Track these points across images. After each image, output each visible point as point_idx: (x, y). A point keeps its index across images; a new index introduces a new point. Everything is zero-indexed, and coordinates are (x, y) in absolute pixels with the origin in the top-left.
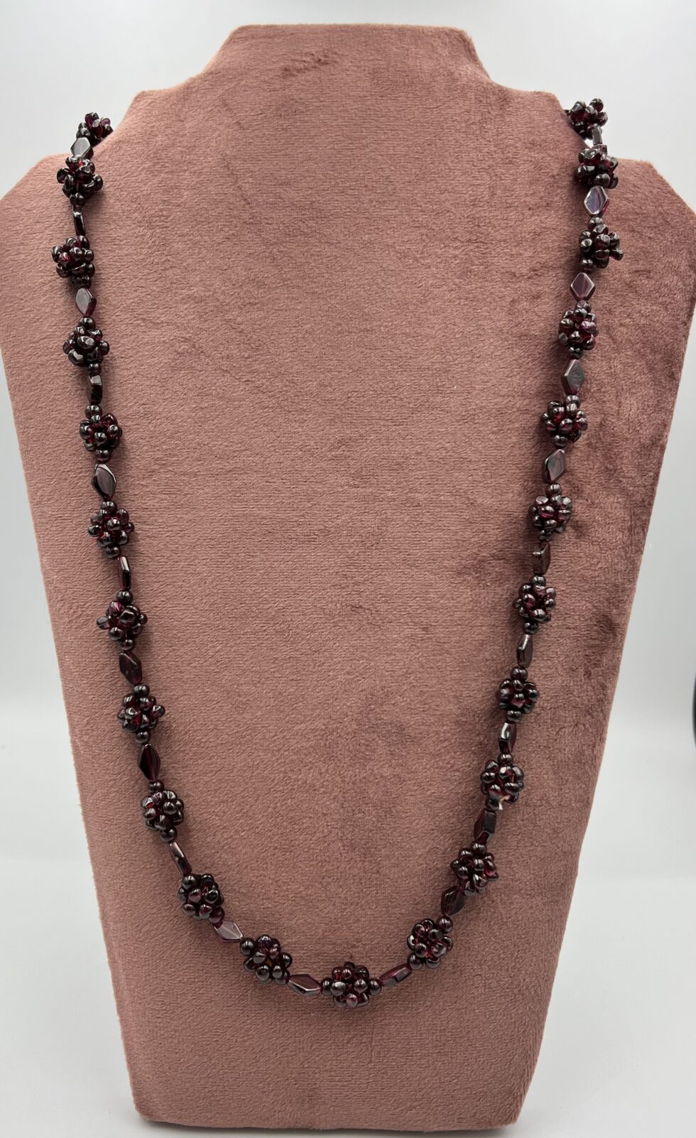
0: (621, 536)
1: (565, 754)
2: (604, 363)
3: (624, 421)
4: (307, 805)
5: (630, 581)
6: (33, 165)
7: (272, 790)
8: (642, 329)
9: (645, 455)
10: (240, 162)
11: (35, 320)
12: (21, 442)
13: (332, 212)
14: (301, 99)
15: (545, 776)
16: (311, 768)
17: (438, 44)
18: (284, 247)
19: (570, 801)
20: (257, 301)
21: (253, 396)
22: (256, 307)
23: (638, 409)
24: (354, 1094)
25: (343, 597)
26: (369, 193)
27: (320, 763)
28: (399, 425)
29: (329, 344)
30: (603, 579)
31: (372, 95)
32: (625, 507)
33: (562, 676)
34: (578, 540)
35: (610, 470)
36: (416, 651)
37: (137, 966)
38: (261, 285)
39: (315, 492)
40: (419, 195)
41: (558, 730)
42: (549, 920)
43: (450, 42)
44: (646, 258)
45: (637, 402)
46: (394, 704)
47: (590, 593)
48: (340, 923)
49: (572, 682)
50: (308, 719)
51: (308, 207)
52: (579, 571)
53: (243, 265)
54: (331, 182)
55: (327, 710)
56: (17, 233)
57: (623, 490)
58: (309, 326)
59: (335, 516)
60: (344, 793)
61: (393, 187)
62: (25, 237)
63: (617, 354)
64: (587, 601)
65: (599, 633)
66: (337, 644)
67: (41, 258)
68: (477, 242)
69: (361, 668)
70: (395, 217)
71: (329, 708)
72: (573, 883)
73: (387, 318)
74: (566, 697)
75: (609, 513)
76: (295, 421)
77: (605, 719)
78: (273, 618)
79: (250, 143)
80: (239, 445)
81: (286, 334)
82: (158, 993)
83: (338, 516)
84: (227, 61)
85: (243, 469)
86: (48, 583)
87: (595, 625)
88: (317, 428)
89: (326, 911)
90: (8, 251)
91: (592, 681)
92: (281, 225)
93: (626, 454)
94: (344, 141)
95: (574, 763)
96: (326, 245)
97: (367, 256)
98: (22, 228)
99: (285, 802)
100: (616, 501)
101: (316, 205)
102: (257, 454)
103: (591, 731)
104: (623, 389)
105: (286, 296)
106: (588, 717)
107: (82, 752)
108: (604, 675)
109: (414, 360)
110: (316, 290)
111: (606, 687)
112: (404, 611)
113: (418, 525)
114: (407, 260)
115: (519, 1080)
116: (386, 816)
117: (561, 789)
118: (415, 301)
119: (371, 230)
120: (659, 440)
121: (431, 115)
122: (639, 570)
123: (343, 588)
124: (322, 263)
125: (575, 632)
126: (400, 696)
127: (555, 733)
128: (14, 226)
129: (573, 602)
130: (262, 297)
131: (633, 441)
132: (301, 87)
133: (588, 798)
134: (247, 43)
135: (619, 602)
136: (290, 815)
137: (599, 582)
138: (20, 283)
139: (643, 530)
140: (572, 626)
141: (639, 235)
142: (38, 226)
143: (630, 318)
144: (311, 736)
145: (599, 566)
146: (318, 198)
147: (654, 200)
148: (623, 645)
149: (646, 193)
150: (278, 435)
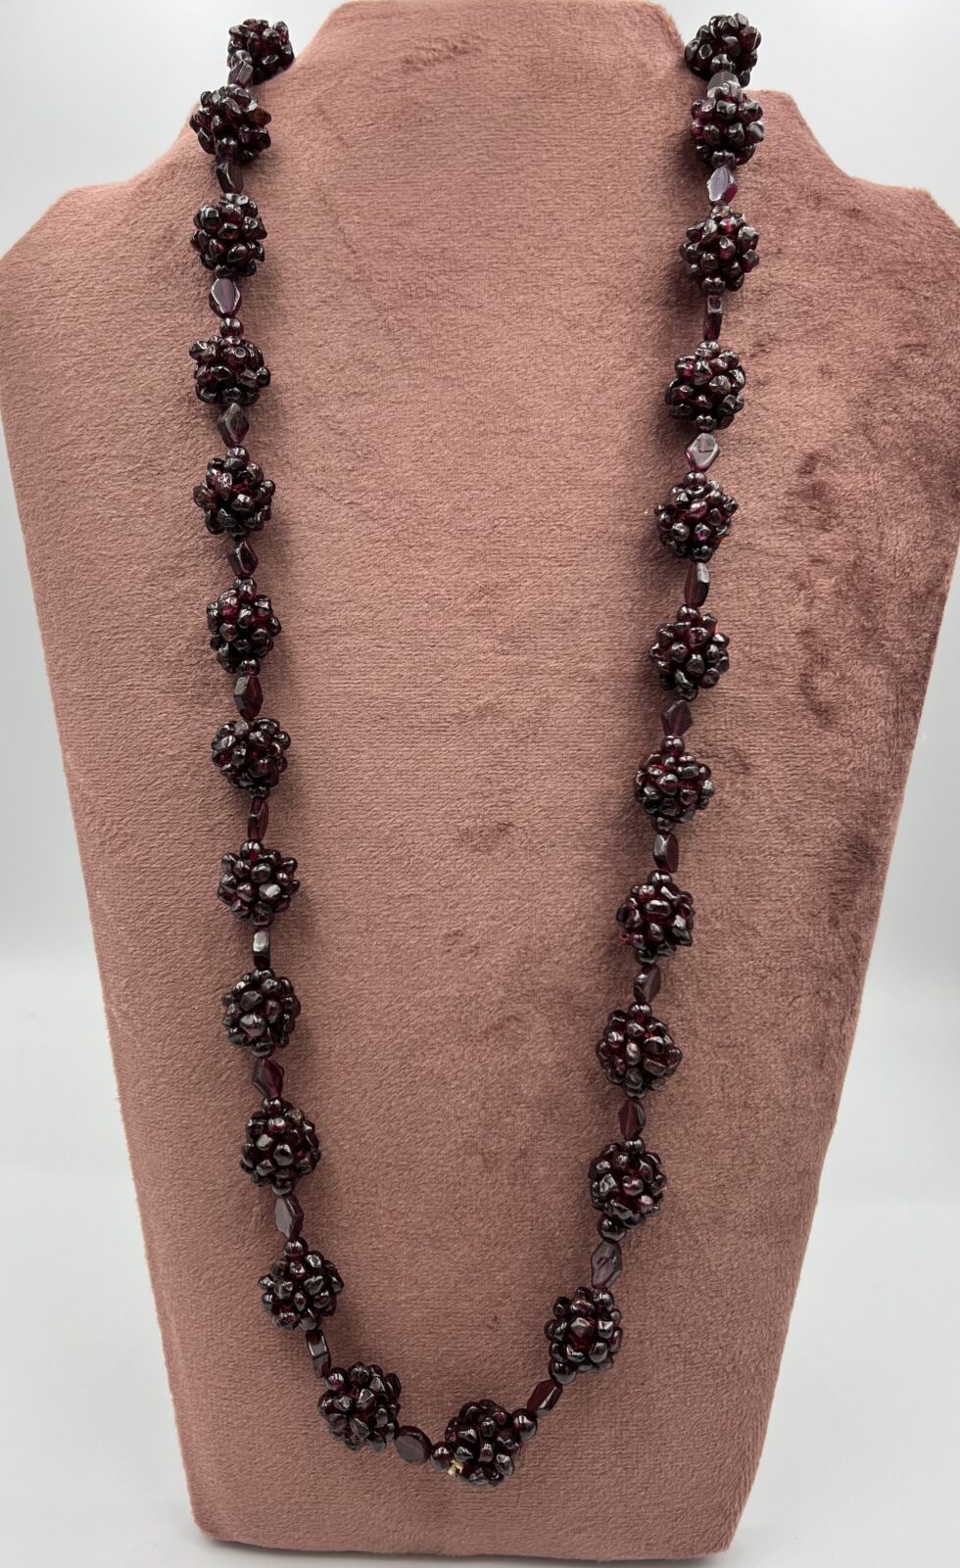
0: (883, 723)
1: (800, 1034)
2: (859, 477)
3: (888, 560)
4: (434, 1105)
5: (895, 788)
6: (54, 201)
7: (384, 1082)
8: (915, 427)
9: (918, 607)
10: (341, 194)
11: (54, 419)
12: (37, 591)
13: (472, 263)
14: (428, 103)
15: (773, 1066)
16: (440, 1052)
17: (625, 24)
18: (404, 313)
19: (809, 1100)
20: (365, 390)
21: (359, 525)
22: (363, 398)
23: (908, 542)
24: (501, 1509)
25: (485, 810)
26: (524, 236)
27: (452, 1045)
28: (565, 566)
29: (467, 450)
30: (857, 784)
31: (529, 96)
32: (888, 683)
33: (797, 923)
34: (821, 730)
35: (868, 630)
36: (589, 887)
37: (195, 1326)
38: (371, 367)
39: (447, 661)
40: (595, 239)
41: (791, 1000)
42: (776, 1268)
43: (641, 21)
44: (922, 326)
45: (906, 533)
46: (557, 962)
47: (839, 806)
48: (480, 1271)
49: (812, 932)
50: (435, 982)
51: (437, 257)
52: (823, 773)
53: (345, 339)
54: (470, 221)
55: (461, 970)
56: (30, 296)
57: (886, 659)
58: (439, 425)
59: (475, 694)
60: (486, 1088)
61: (559, 227)
62: (40, 303)
63: (877, 464)
64: (833, 816)
65: (851, 862)
66: (478, 877)
67: (62, 332)
69: (511, 910)
70: (562, 270)
71: (465, 967)
72: (811, 1215)
73: (550, 413)
74: (803, 953)
75: (866, 691)
76: (419, 559)
77: (858, 984)
78: (387, 839)
79: (356, 166)
80: (340, 595)
81: (405, 436)
82: (224, 1365)
83: (479, 695)
84: (325, 50)
85: (345, 629)
86: (73, 788)
87: (845, 851)
88: (449, 570)
89: (460, 1254)
90: (18, 321)
91: (841, 930)
92: (399, 282)
93: (891, 607)
94: (488, 162)
95: (814, 1046)
96: (463, 311)
97: (522, 324)
98: (36, 289)
99: (403, 1100)
100: (875, 674)
101: (449, 254)
102: (365, 607)
103: (838, 1000)
104: (886, 514)
105: (406, 382)
106: (835, 981)
107: (120, 1026)
108: (858, 921)
109: (589, 473)
110: (448, 374)
111: (860, 938)
112: (573, 830)
113: (593, 708)
114: (578, 330)
115: (732, 1493)
116: (545, 1120)
117: (795, 1084)
118: (589, 389)
119: (527, 288)
120: (938, 586)
121: (614, 123)
122: (907, 772)
123: (487, 797)
124: (458, 336)
125: (816, 860)
126: (567, 950)
127: (786, 1004)
128: (25, 287)
129: (814, 817)
130: (373, 385)
131: (901, 587)
132: (428, 86)
133: (834, 1095)
134: (354, 25)
135: (880, 817)
136: (410, 1119)
137: (851, 790)
138: (34, 367)
139: (914, 714)
140: (812, 852)
141: (910, 294)
142: (59, 286)
143: (898, 413)
144: (439, 1006)
145: (851, 766)
146: (453, 244)
147: (933, 244)
148: (884, 879)
149: (922, 234)
150: (395, 580)
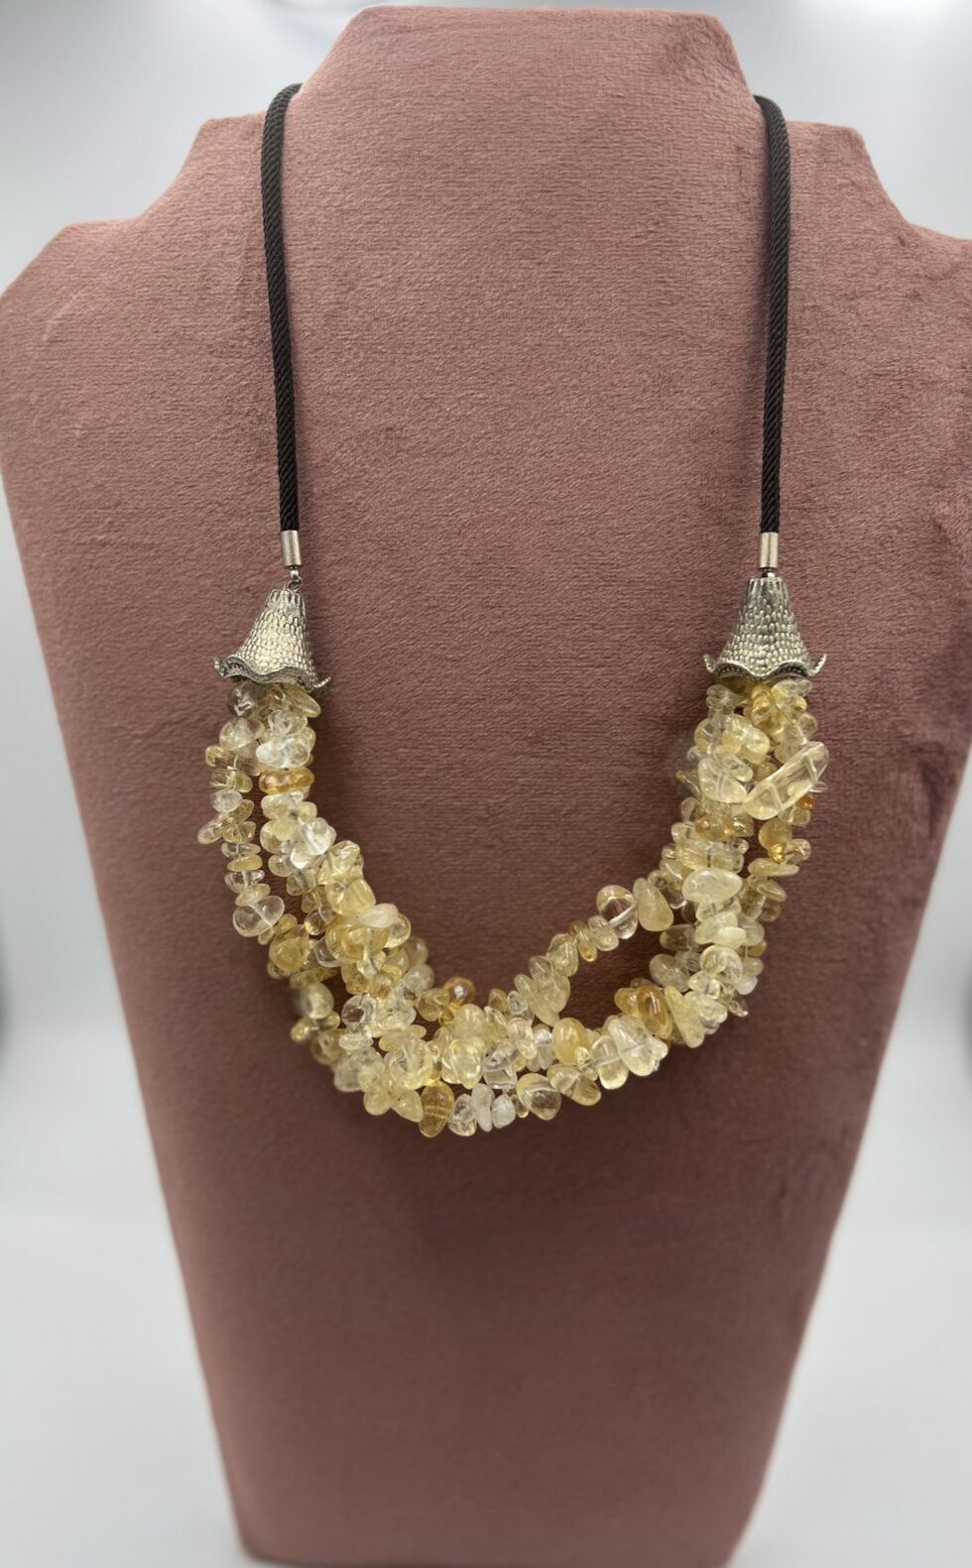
6: (48, 239)
88: (478, 670)
109: (624, 569)
150: (422, 679)
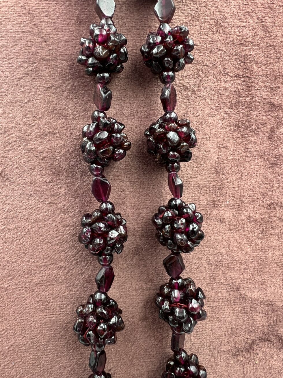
22: (55, 136)
68: (243, 77)
